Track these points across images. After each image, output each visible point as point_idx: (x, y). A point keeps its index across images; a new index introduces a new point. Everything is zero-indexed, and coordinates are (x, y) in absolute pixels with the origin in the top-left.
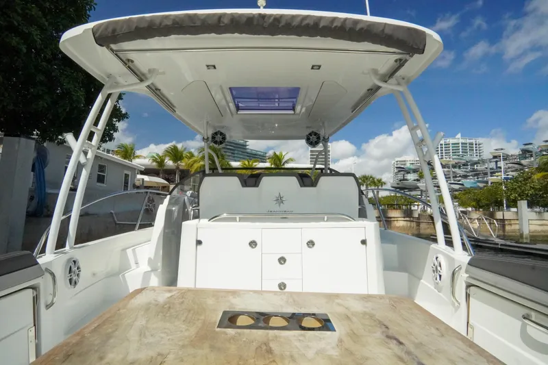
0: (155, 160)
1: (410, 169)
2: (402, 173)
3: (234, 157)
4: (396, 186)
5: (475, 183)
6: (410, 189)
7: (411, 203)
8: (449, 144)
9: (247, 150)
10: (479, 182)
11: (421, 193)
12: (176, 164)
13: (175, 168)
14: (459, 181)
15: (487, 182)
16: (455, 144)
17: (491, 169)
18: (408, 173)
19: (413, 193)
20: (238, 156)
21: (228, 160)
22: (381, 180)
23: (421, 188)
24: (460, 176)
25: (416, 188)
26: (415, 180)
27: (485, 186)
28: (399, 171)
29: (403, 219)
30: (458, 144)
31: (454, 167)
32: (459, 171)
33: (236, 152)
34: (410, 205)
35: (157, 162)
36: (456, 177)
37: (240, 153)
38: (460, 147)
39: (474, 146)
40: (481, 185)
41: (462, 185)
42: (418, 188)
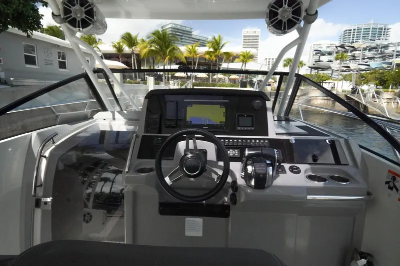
0: (115, 46)
1: (326, 52)
2: (319, 54)
3: (182, 42)
4: (312, 66)
5: (381, 64)
6: (323, 69)
7: (323, 80)
8: (361, 29)
9: (193, 36)
10: (385, 63)
11: (332, 72)
12: (131, 50)
13: (130, 52)
14: (367, 62)
15: (391, 63)
16: (366, 29)
17: (397, 52)
18: (324, 55)
19: (325, 72)
20: (185, 41)
21: (177, 45)
22: (302, 62)
23: (333, 68)
24: (368, 58)
25: (328, 68)
26: (328, 61)
27: (388, 67)
28: (316, 54)
29: (322, 98)
30: (369, 29)
31: (365, 49)
32: (369, 54)
33: (183, 37)
34: (323, 83)
35: (116, 47)
36: (364, 59)
37: (187, 38)
38: (370, 32)
39: (383, 31)
40: (385, 66)
41: (369, 65)
42: (330, 68)
